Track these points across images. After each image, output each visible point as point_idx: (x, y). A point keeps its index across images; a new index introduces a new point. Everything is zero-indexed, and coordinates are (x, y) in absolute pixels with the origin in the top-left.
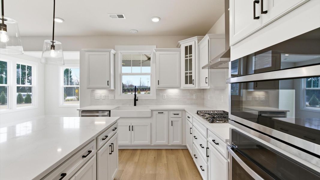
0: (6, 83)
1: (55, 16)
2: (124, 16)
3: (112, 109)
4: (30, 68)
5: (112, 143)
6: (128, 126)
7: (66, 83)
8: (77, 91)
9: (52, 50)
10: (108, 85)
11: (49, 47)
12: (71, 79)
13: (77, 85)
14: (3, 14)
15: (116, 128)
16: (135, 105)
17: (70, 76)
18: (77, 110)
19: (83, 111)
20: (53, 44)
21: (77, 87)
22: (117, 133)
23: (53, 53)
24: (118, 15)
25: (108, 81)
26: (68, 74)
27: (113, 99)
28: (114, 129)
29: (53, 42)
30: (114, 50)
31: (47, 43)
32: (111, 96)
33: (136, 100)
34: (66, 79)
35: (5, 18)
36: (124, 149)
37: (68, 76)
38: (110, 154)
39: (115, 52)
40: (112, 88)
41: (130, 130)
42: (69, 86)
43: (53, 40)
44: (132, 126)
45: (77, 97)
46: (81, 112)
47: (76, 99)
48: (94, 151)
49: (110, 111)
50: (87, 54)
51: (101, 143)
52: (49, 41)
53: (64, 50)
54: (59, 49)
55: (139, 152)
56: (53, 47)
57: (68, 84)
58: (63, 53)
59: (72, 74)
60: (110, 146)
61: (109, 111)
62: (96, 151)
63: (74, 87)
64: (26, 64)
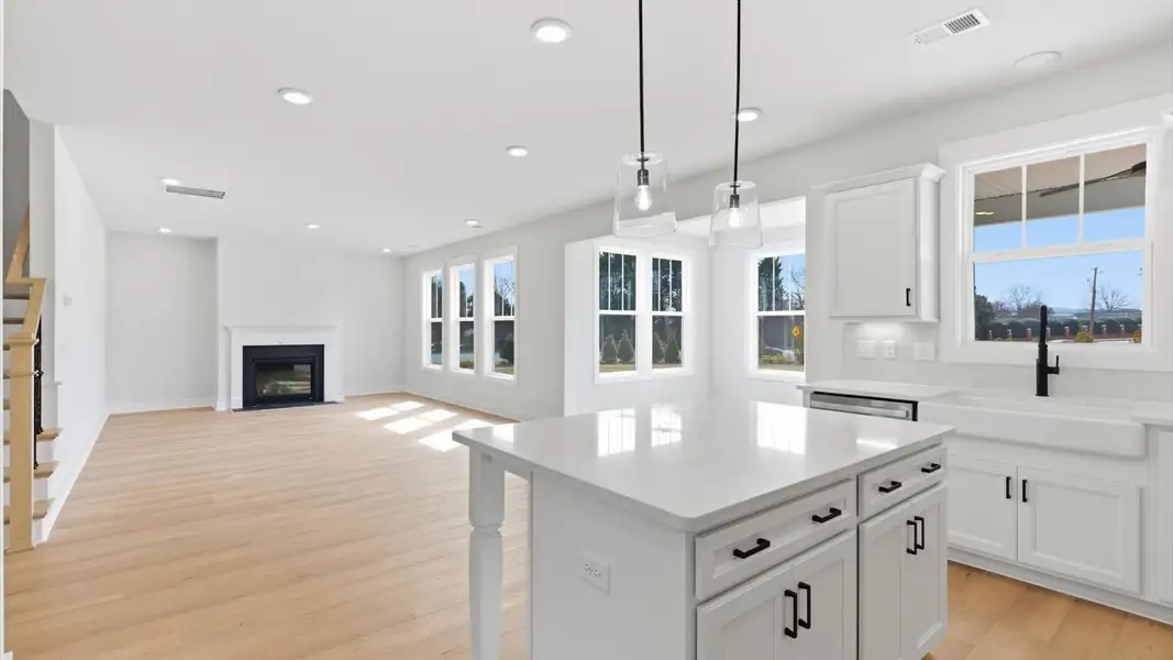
0: (633, 308)
1: (740, 107)
2: (978, 15)
3: (926, 399)
4: (677, 265)
5: (921, 516)
6: (999, 476)
7: (765, 305)
8: (795, 331)
9: (734, 209)
10: (908, 304)
11: (727, 199)
12: (780, 291)
13: (797, 309)
14: (642, 150)
15: (935, 467)
16: (1042, 390)
17: (778, 283)
18: (799, 388)
19: (815, 393)
20: (735, 192)
21: (796, 317)
22: (941, 487)
23: (735, 217)
24: (950, 25)
25: (908, 290)
26: (770, 276)
27: (931, 358)
28: (929, 468)
29: (735, 187)
30: (937, 164)
31: (721, 192)
32: (921, 349)
33: (1045, 371)
34: (764, 291)
35: (646, 155)
36: (980, 571)
37: (771, 283)
38: (909, 551)
39: (942, 171)
40: (927, 314)
41: (1008, 497)
42: (773, 313)
43: (735, 179)
44: (1024, 482)
45: (798, 351)
46: (809, 396)
47: (793, 359)
48: (848, 515)
49: (915, 404)
50: (830, 199)
51: (874, 500)
52: (725, 188)
53: (763, 200)
54: (750, 200)
55: (1060, 607)
56: (735, 199)
57: (769, 309)
58: (761, 209)
59: (781, 275)
60: (909, 523)
61: (911, 405)
62: (855, 521)
63: (787, 317)
64: (671, 257)
